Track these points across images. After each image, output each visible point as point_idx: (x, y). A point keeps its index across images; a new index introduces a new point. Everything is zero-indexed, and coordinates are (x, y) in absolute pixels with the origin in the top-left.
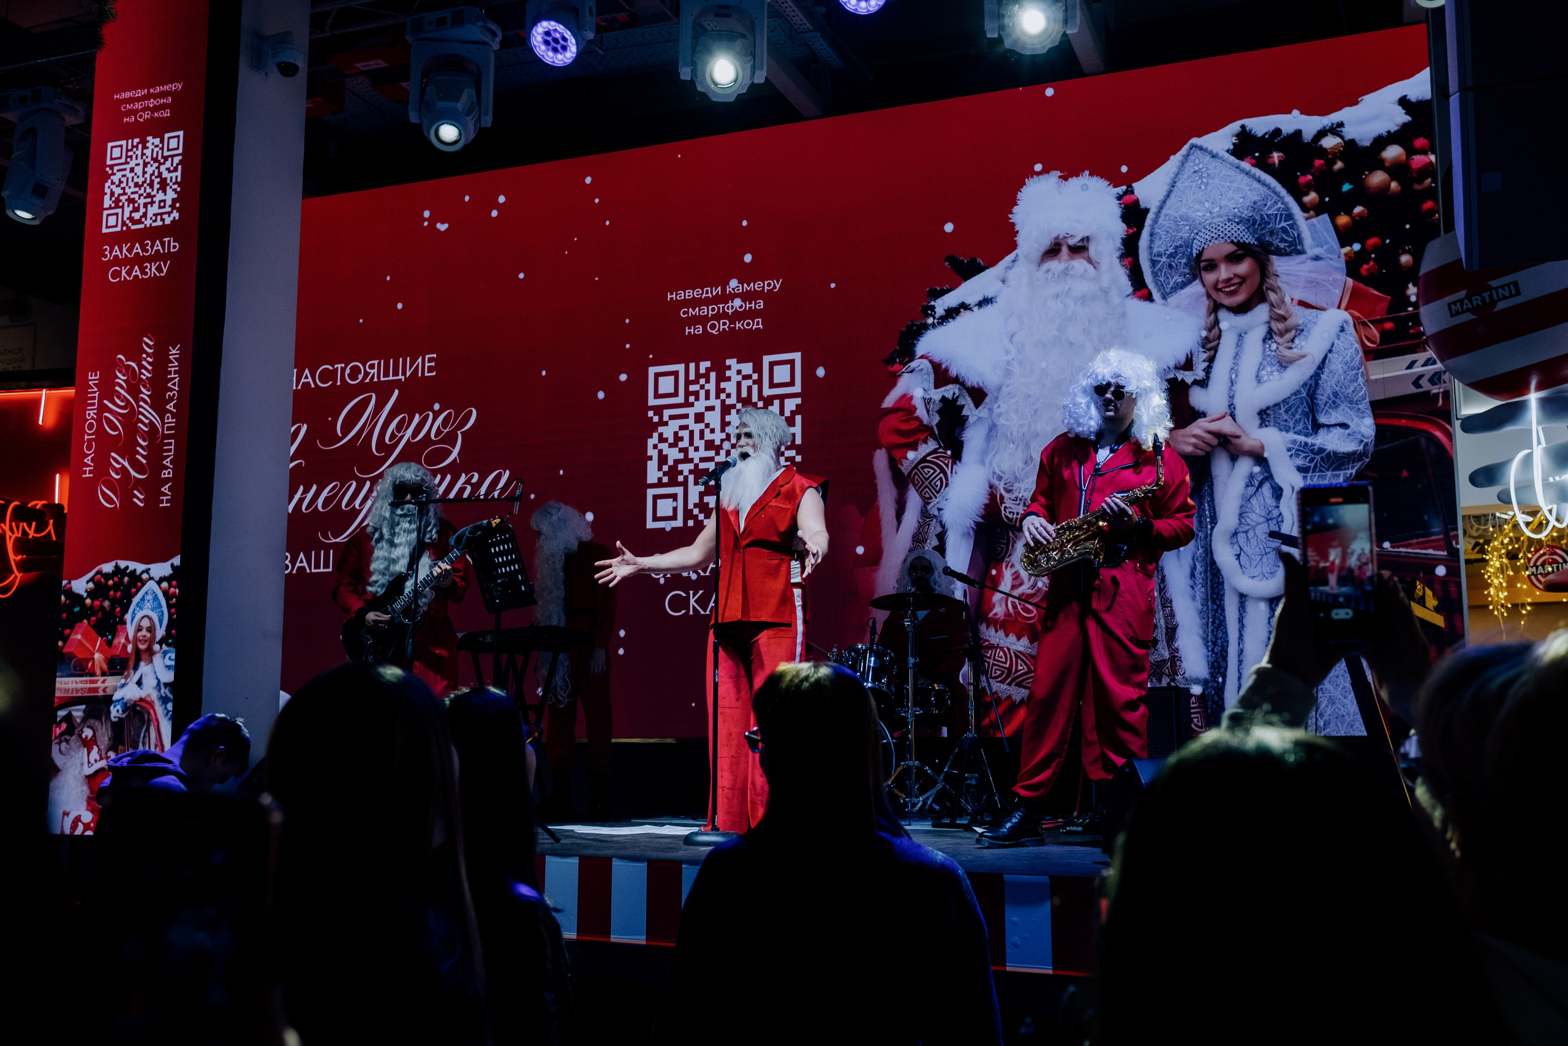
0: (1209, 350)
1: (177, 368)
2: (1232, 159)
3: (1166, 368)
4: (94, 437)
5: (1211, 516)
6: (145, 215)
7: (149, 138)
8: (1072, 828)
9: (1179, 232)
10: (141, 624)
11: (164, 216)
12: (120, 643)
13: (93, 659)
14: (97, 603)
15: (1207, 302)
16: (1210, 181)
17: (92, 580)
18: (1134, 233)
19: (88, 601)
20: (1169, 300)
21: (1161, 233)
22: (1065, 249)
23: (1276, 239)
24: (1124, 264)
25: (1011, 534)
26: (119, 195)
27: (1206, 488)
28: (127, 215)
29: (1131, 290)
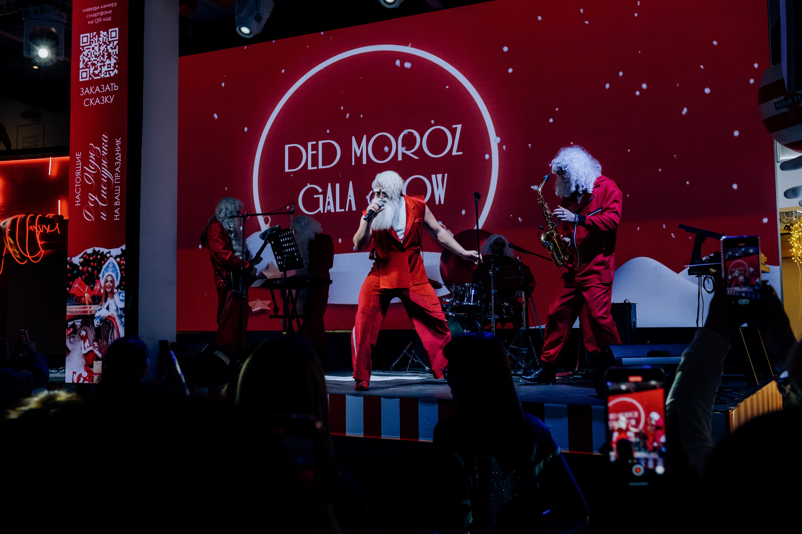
1: (120, 150)
4: (80, 185)
6: (101, 72)
7: (101, 32)
8: (576, 376)
10: (107, 279)
11: (111, 72)
12: (97, 288)
13: (85, 296)
14: (85, 269)
17: (82, 257)
19: (81, 268)
26: (87, 62)
28: (91, 72)
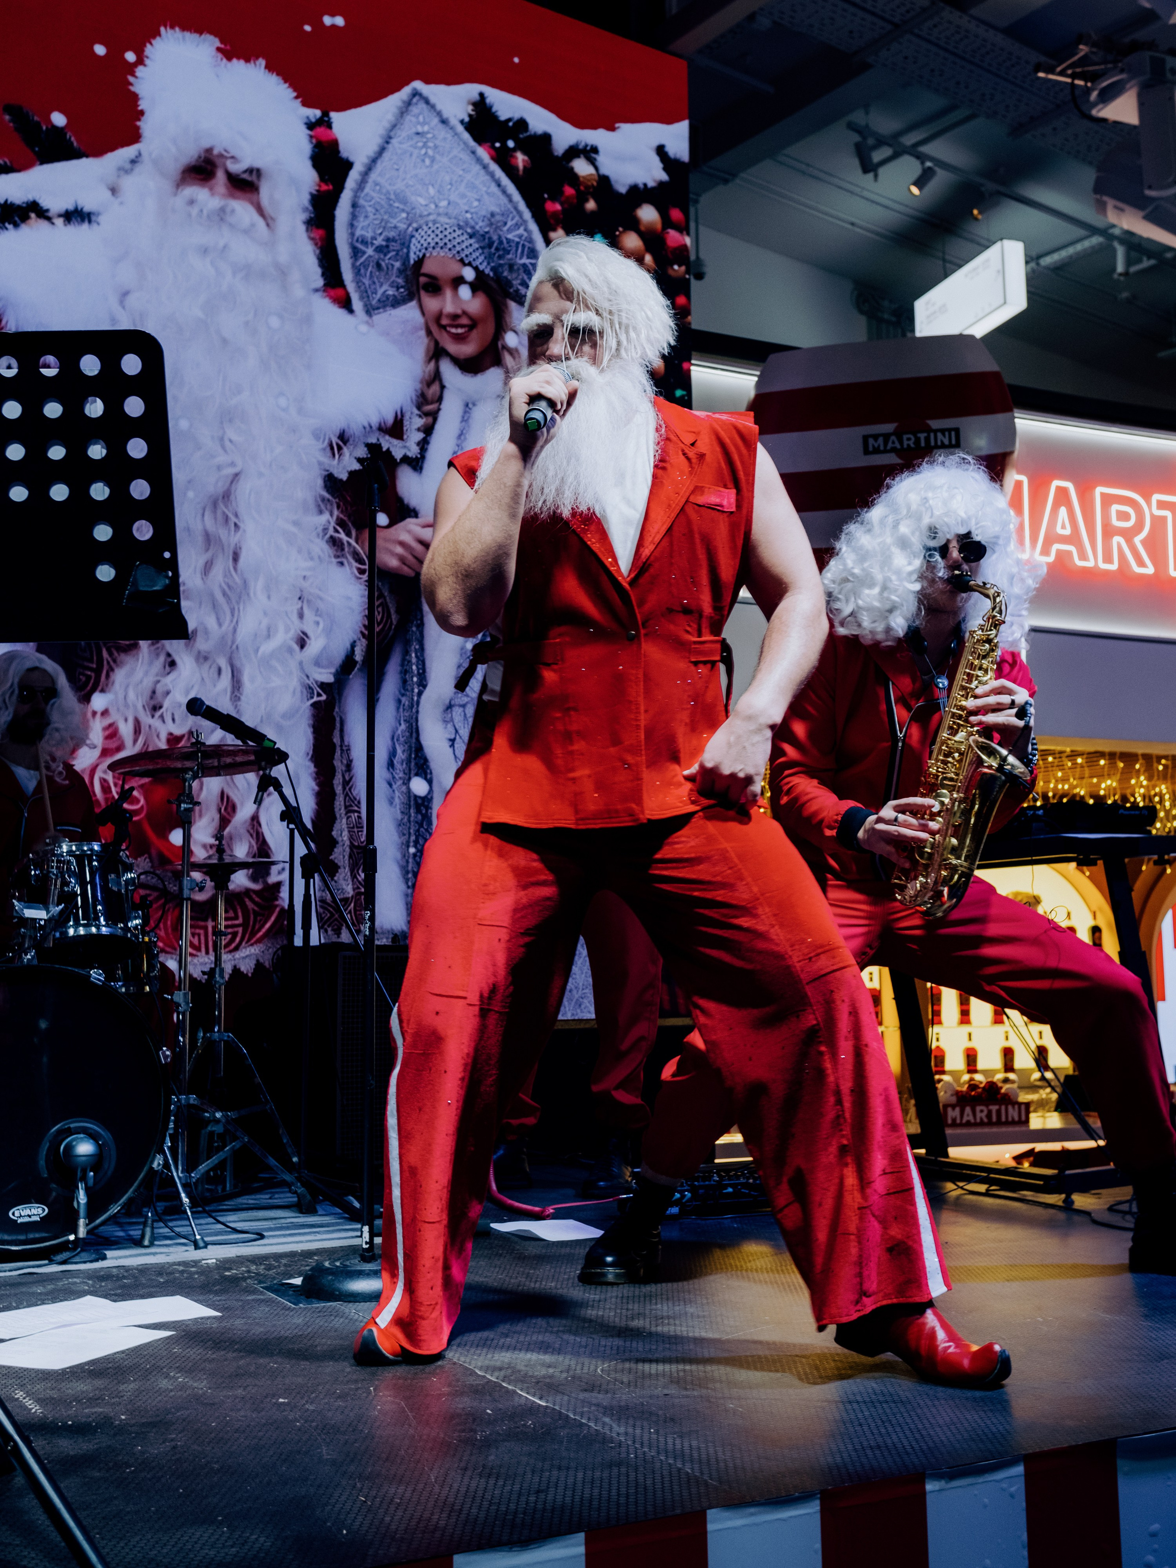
0: (426, 414)
2: (466, 136)
3: (366, 425)
5: (419, 674)
9: (392, 217)
15: (425, 340)
16: (438, 157)
18: (328, 191)
20: (376, 318)
21: (369, 209)
22: (220, 176)
23: (516, 278)
24: (312, 235)
25: (105, 654)
27: (414, 629)
29: (320, 282)
